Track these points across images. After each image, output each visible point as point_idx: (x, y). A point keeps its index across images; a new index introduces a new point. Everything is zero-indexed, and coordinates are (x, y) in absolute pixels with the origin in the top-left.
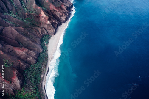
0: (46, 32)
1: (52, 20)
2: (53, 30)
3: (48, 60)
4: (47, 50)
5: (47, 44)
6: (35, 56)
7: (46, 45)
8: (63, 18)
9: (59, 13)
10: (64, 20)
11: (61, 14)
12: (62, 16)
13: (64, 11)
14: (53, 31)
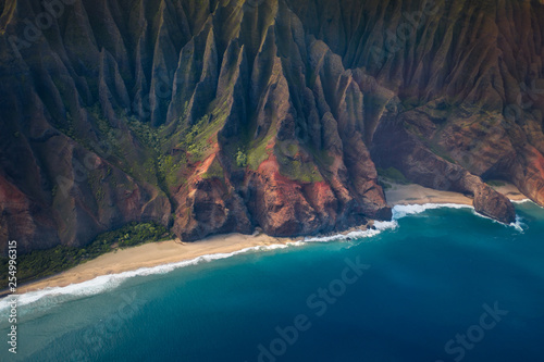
0: (166, 217)
1: (215, 193)
2: (185, 223)
3: (47, 276)
4: (94, 257)
5: (123, 246)
6: (26, 235)
7: (116, 245)
8: (277, 219)
9: (274, 193)
10: (276, 224)
11: (277, 203)
12: (276, 211)
13: (305, 203)
14: (187, 226)
